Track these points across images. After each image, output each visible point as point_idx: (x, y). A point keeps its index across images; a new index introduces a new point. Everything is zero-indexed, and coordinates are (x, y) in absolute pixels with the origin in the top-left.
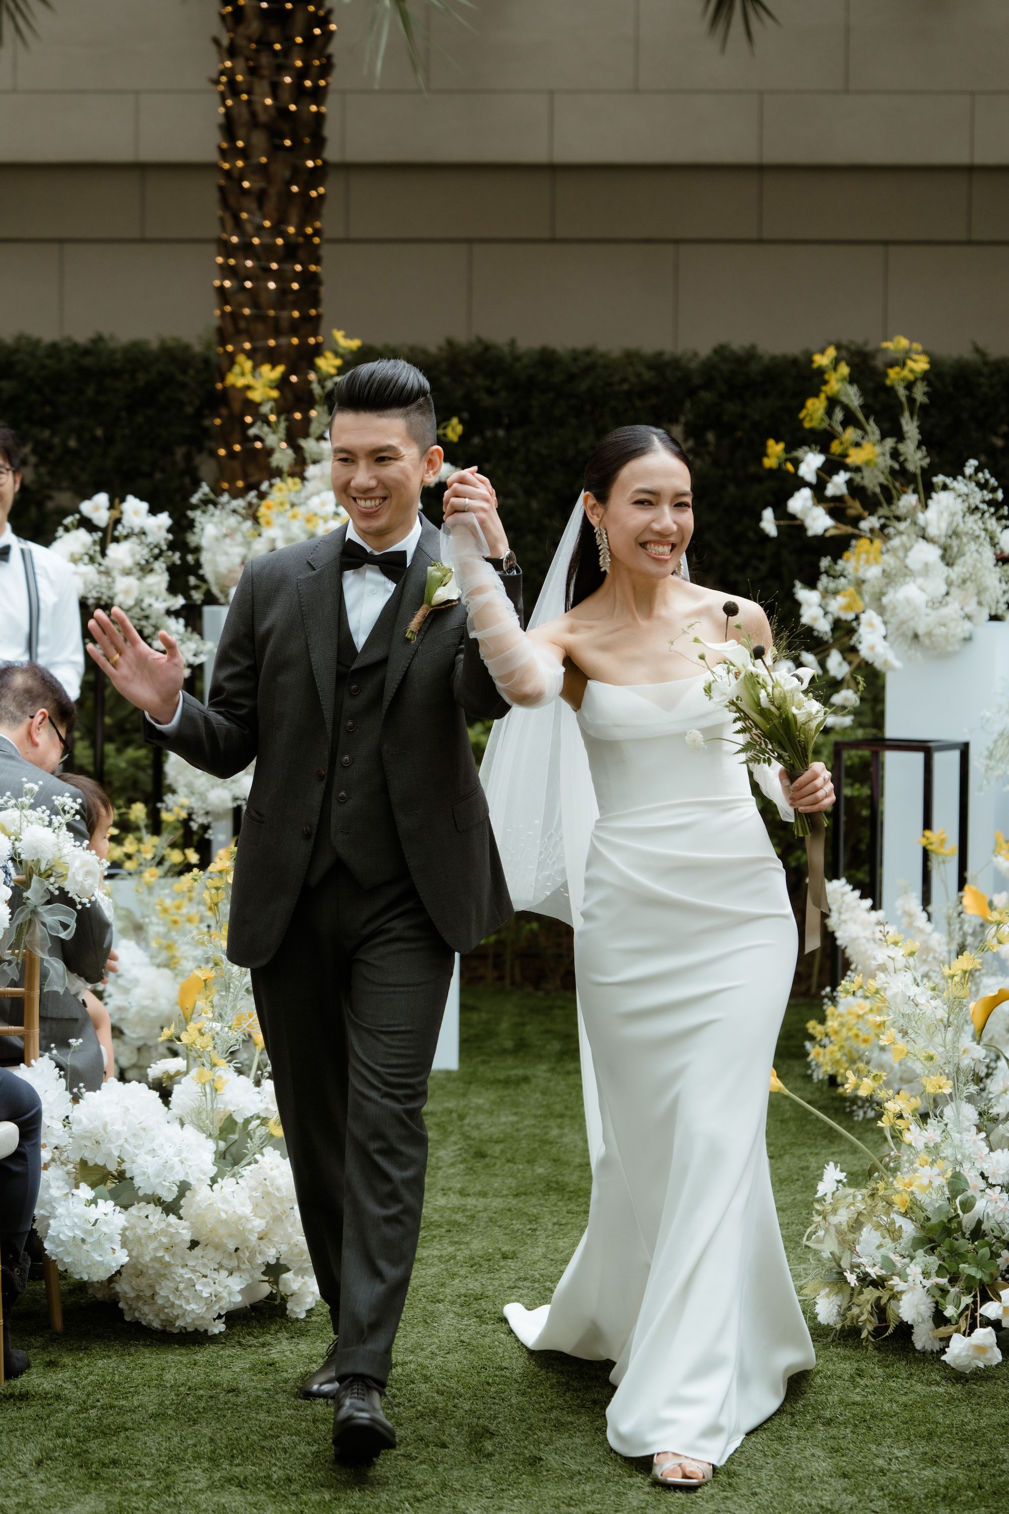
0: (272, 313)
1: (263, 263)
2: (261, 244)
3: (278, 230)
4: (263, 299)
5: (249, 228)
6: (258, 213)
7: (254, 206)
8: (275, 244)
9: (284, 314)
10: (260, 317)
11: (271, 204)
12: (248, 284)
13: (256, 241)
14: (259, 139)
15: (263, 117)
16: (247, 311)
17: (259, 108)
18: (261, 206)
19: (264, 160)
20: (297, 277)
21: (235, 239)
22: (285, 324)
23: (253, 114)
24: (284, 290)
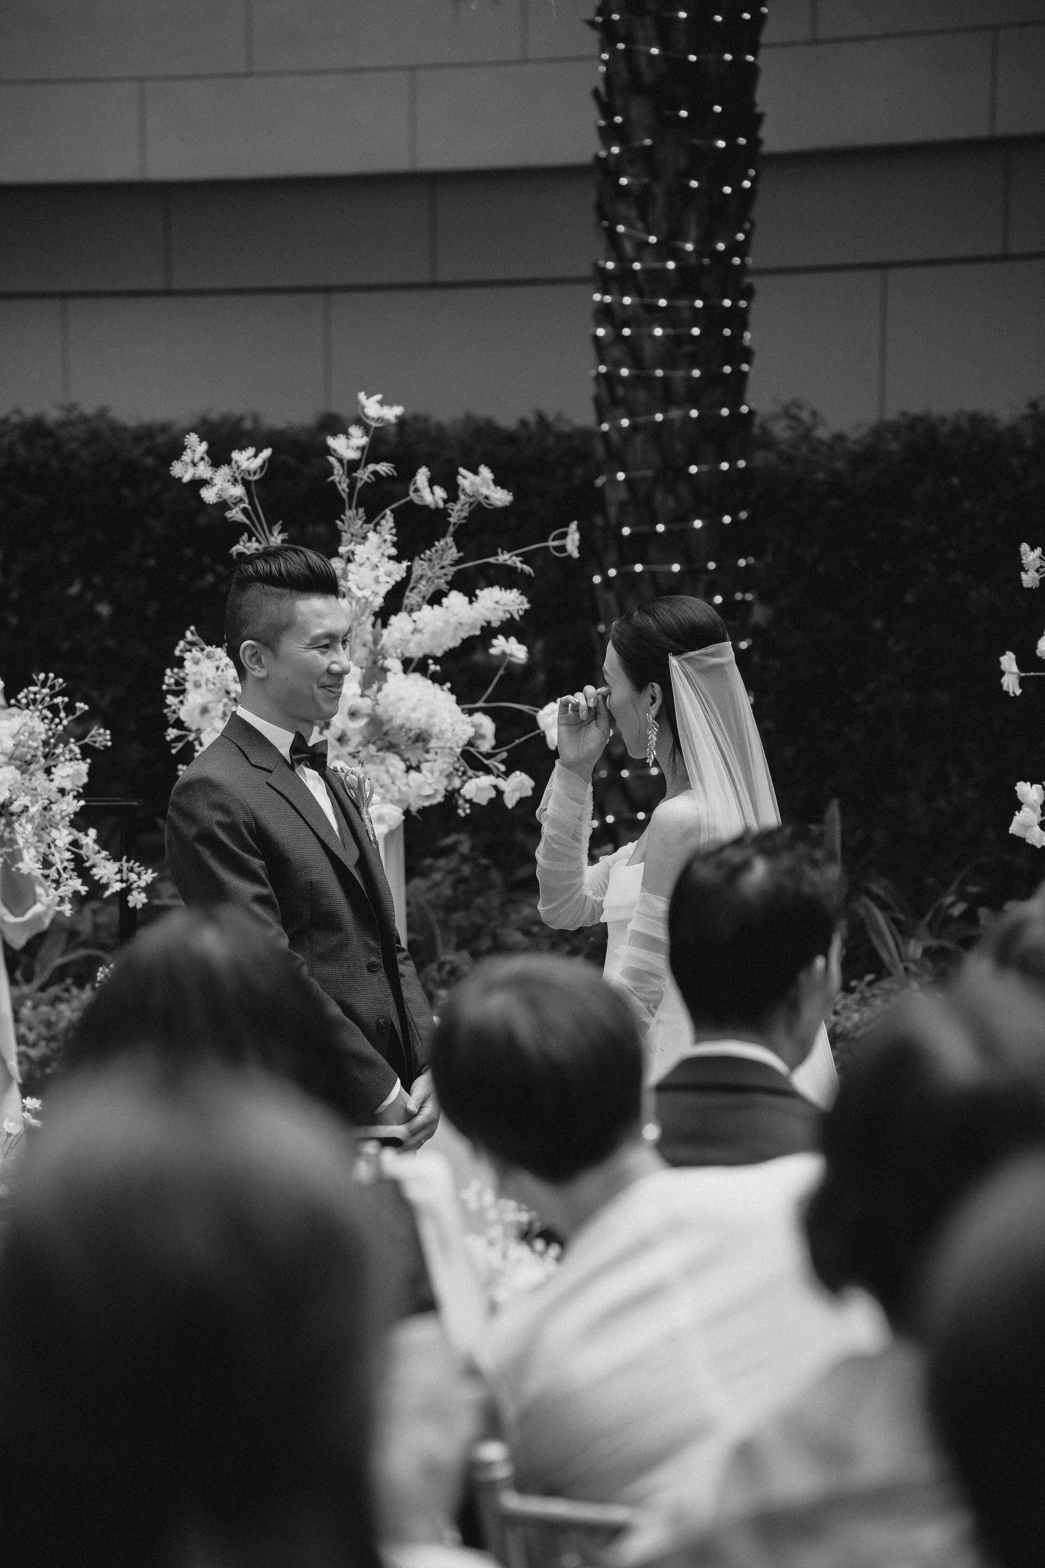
0: (659, 373)
1: (647, 300)
2: (643, 270)
3: (667, 249)
4: (648, 351)
5: (629, 248)
6: (640, 225)
7: (633, 213)
8: (667, 270)
9: (680, 374)
10: (642, 380)
11: (658, 211)
12: (627, 332)
13: (637, 266)
14: (639, 109)
15: (648, 77)
16: (625, 372)
17: (643, 62)
18: (643, 216)
19: (648, 142)
20: (696, 317)
21: (610, 265)
22: (680, 389)
23: (634, 71)
24: (677, 340)
